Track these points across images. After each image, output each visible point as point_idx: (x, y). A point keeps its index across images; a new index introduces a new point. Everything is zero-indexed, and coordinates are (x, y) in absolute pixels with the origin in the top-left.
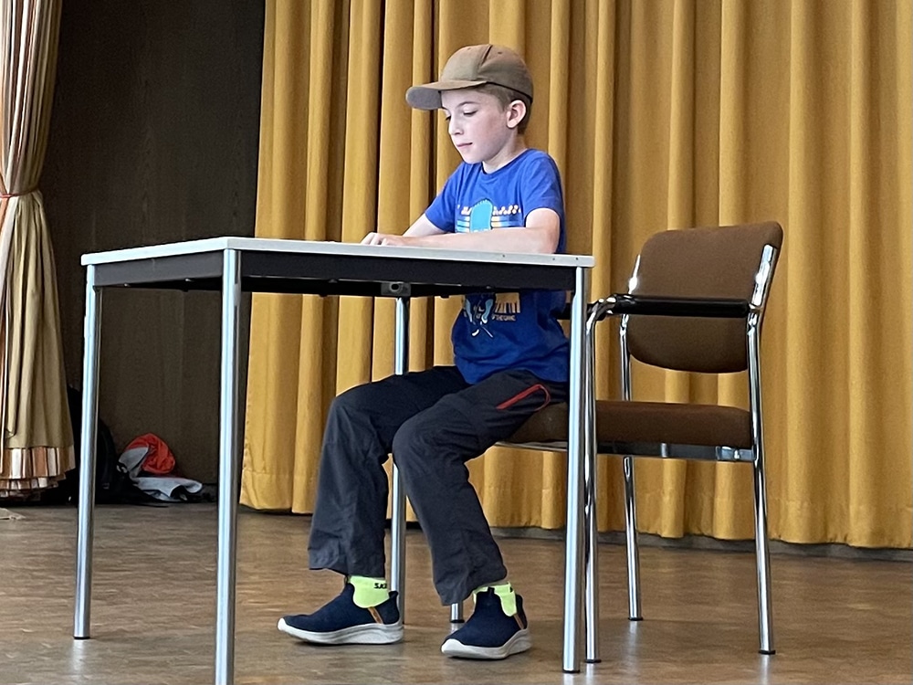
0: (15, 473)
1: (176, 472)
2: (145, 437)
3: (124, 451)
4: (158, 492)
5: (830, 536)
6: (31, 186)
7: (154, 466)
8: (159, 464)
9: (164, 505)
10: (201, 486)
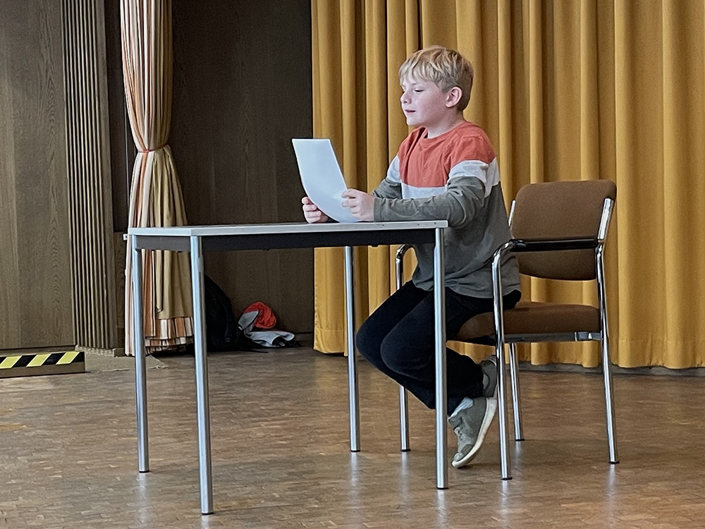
0: (164, 336)
1: (277, 327)
2: (256, 304)
3: (242, 315)
4: (266, 342)
5: (698, 362)
6: (162, 143)
7: (263, 324)
8: (266, 322)
9: (267, 350)
10: (293, 336)
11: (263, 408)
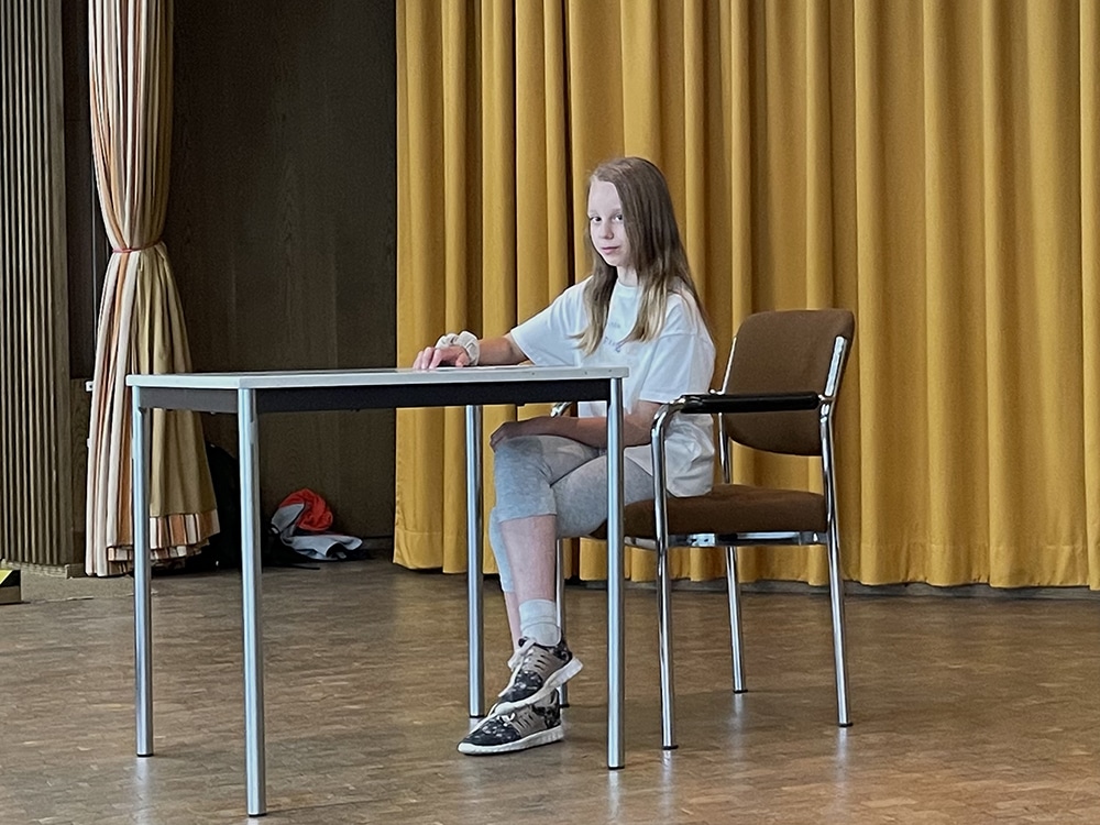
2: (301, 493)
3: (277, 509)
7: (311, 523)
8: (316, 520)
9: (318, 565)
10: (360, 542)
11: (317, 655)
